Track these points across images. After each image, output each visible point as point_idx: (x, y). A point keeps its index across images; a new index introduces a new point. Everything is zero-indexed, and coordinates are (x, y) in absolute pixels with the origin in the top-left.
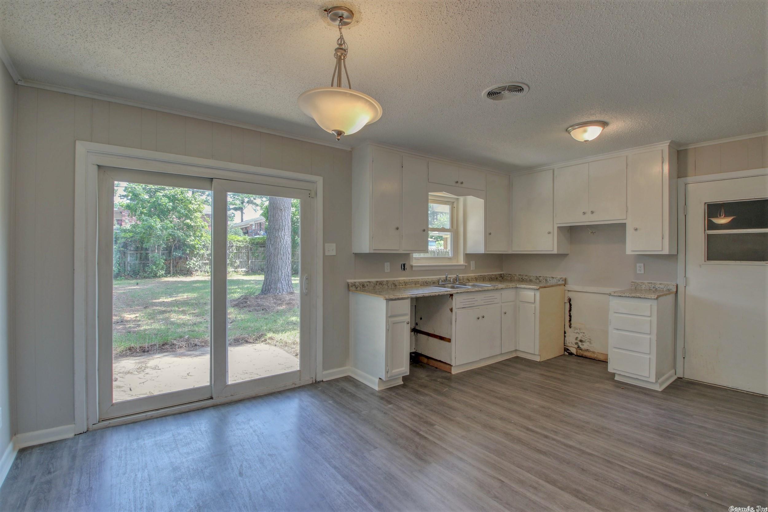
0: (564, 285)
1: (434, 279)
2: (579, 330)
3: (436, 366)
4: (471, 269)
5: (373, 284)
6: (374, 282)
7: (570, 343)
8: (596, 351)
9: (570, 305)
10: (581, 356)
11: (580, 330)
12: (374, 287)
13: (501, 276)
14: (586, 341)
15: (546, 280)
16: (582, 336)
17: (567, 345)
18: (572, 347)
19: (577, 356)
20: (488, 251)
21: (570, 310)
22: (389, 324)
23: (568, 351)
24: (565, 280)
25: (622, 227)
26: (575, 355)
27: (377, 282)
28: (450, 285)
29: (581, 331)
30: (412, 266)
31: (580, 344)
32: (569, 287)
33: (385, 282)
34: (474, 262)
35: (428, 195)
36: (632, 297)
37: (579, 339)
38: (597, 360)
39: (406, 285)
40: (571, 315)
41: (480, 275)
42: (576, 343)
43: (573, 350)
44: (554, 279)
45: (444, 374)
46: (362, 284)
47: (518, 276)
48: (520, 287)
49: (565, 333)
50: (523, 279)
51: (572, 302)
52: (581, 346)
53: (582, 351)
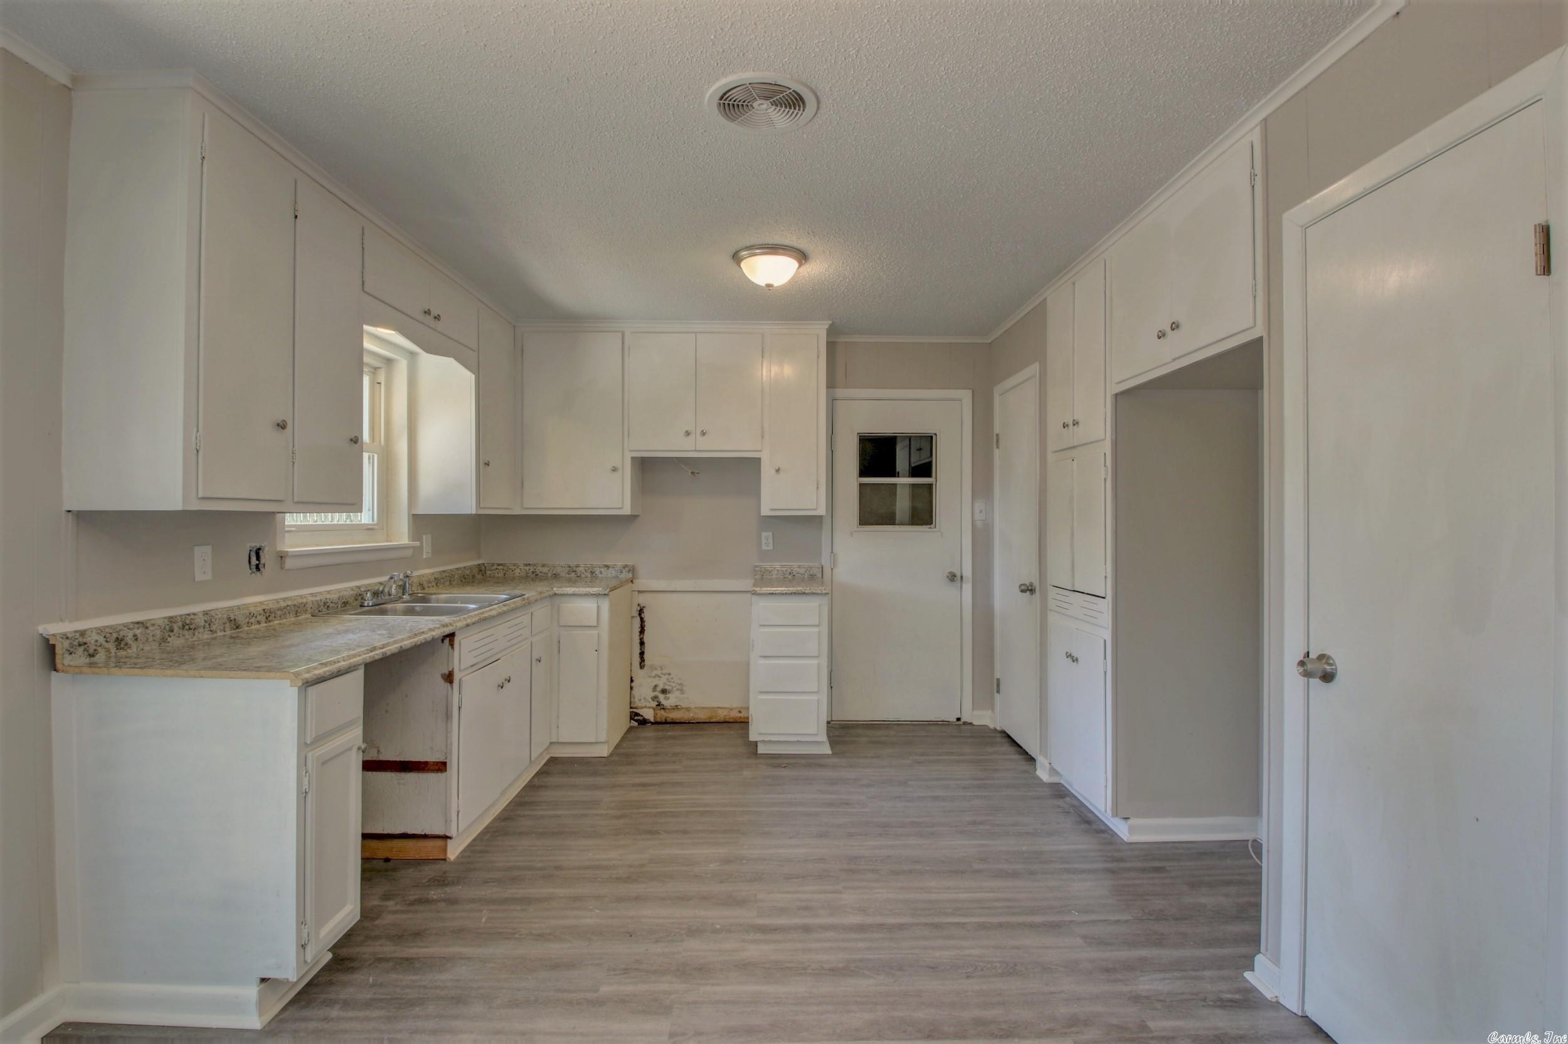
0: (632, 581)
1: (345, 593)
2: (659, 669)
3: (382, 854)
4: (424, 557)
5: (158, 632)
6: (160, 622)
7: (643, 701)
8: (692, 706)
9: (642, 620)
10: (664, 721)
11: (662, 670)
12: (164, 640)
13: (481, 569)
14: (675, 689)
15: (592, 573)
16: (665, 681)
17: (635, 706)
18: (645, 707)
19: (656, 723)
20: (483, 508)
21: (642, 631)
22: (310, 770)
23: (636, 718)
24: (632, 570)
25: (752, 465)
26: (652, 723)
27: (171, 619)
28: (400, 606)
29: (664, 672)
30: (282, 557)
31: (661, 697)
32: (643, 583)
33: (201, 615)
34: (429, 536)
35: (362, 331)
36: (791, 593)
37: (659, 689)
38: (694, 723)
39: (270, 619)
40: (645, 640)
41: (444, 571)
42: (655, 698)
43: (648, 714)
44: (610, 569)
45: (429, 871)
46: (115, 635)
47: (522, 568)
48: (562, 593)
49: (632, 681)
50: (537, 575)
51: (646, 615)
52: (663, 702)
53: (665, 711)
